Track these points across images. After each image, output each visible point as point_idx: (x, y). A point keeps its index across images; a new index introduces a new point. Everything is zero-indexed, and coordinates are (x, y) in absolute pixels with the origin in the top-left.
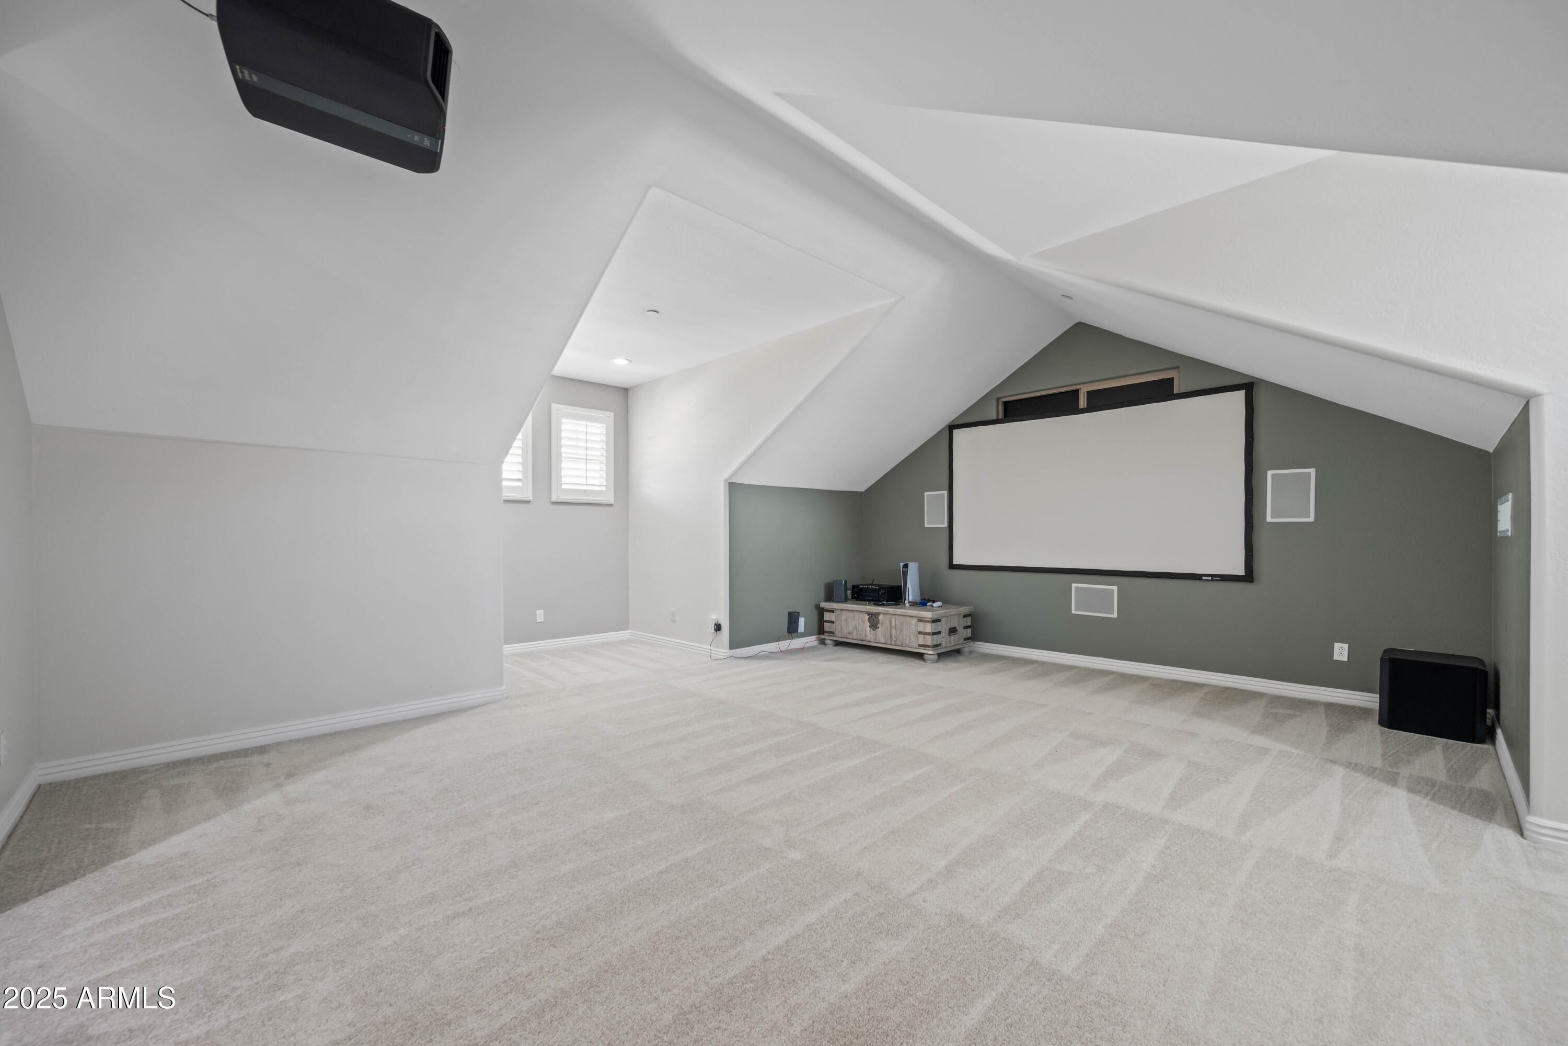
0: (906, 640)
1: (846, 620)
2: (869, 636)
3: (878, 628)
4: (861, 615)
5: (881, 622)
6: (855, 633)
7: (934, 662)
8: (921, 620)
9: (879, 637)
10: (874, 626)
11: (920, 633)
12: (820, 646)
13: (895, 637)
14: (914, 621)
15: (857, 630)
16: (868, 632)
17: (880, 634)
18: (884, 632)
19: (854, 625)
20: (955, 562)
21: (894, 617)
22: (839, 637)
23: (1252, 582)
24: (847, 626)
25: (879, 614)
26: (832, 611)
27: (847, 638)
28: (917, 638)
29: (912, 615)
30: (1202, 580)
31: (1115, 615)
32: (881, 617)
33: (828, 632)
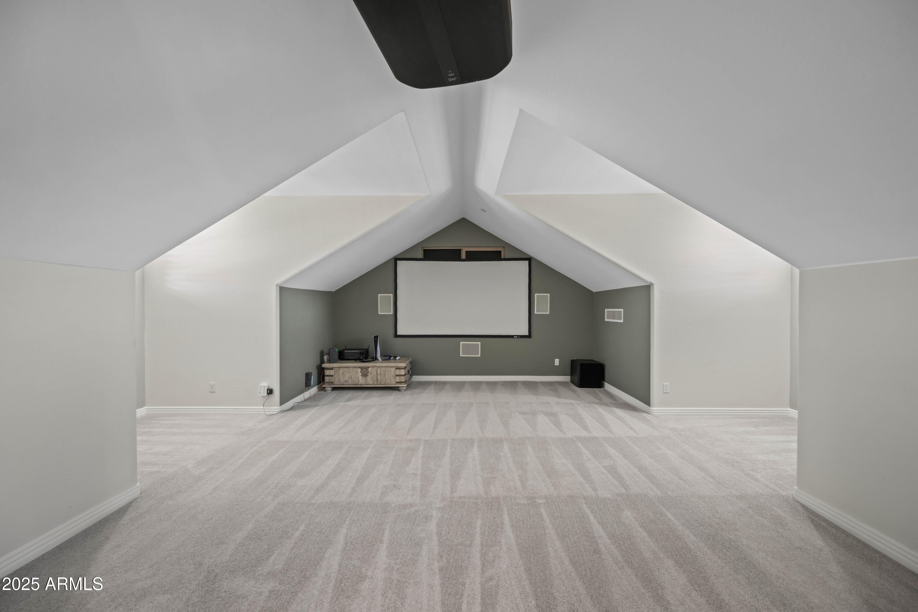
0: (388, 380)
1: (343, 373)
2: (361, 381)
3: (368, 376)
4: (355, 370)
5: (370, 372)
6: (350, 381)
7: (406, 390)
8: (397, 368)
9: (370, 381)
10: (365, 375)
11: (397, 376)
12: (320, 392)
13: (380, 380)
14: (393, 369)
15: (352, 379)
16: (360, 379)
17: (369, 379)
18: (372, 378)
19: (349, 376)
20: (399, 333)
21: (379, 368)
22: (337, 385)
23: (531, 338)
24: (343, 377)
25: (369, 367)
26: (332, 369)
27: (344, 385)
28: (395, 379)
29: (391, 366)
30: (514, 338)
31: (479, 356)
32: (370, 369)
33: (327, 383)
